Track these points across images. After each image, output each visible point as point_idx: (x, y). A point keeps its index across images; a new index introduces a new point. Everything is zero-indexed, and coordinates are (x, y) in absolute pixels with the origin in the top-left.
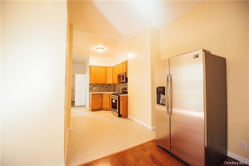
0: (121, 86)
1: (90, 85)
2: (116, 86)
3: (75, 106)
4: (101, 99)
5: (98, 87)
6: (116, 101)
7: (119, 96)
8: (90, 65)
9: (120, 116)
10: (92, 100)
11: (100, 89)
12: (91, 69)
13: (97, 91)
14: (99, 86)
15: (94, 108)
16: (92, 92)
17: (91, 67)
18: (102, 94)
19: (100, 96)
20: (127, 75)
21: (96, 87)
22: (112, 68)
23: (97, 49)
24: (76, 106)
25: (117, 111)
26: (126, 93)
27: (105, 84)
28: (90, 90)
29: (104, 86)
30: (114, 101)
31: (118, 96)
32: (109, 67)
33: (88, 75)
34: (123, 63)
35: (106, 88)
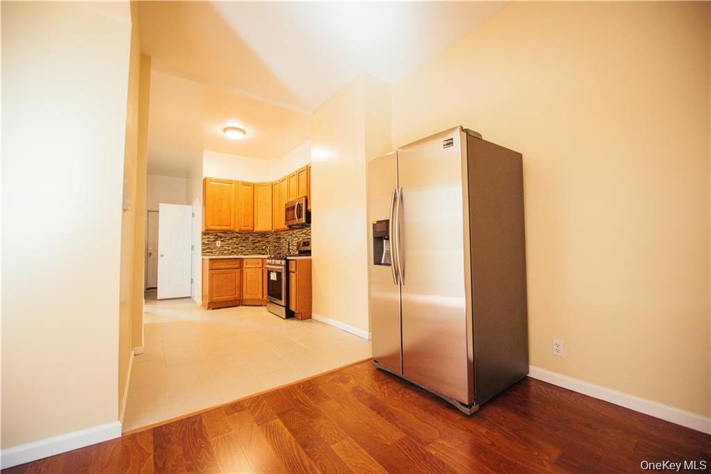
0: (296, 237)
1: (204, 234)
2: (284, 238)
3: (158, 298)
4: (238, 274)
5: (228, 240)
6: (279, 274)
7: (287, 261)
9: (290, 315)
10: (211, 276)
11: (235, 246)
12: (208, 188)
13: (225, 252)
14: (231, 238)
15: (215, 299)
16: (210, 254)
17: (209, 183)
18: (241, 260)
19: (235, 264)
20: (310, 204)
21: (222, 241)
22: (269, 188)
23: (225, 130)
24: (159, 300)
25: (283, 302)
26: (308, 253)
27: (251, 232)
28: (203, 250)
29: (247, 238)
30: (273, 277)
31: (283, 262)
32: (261, 185)
33: (198, 207)
34: (299, 173)
35: (254, 243)
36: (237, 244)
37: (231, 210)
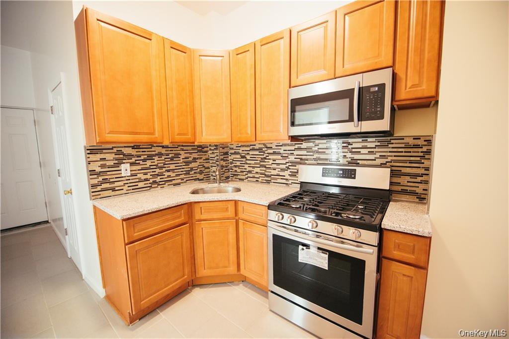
1: (91, 151)
5: (144, 160)
8: (76, 14)
10: (133, 257)
11: (158, 171)
13: (141, 185)
14: (150, 157)
18: (189, 206)
19: (179, 217)
21: (132, 164)
22: (222, 62)
29: (177, 155)
35: (187, 163)
36: (161, 168)
37: (152, 100)
